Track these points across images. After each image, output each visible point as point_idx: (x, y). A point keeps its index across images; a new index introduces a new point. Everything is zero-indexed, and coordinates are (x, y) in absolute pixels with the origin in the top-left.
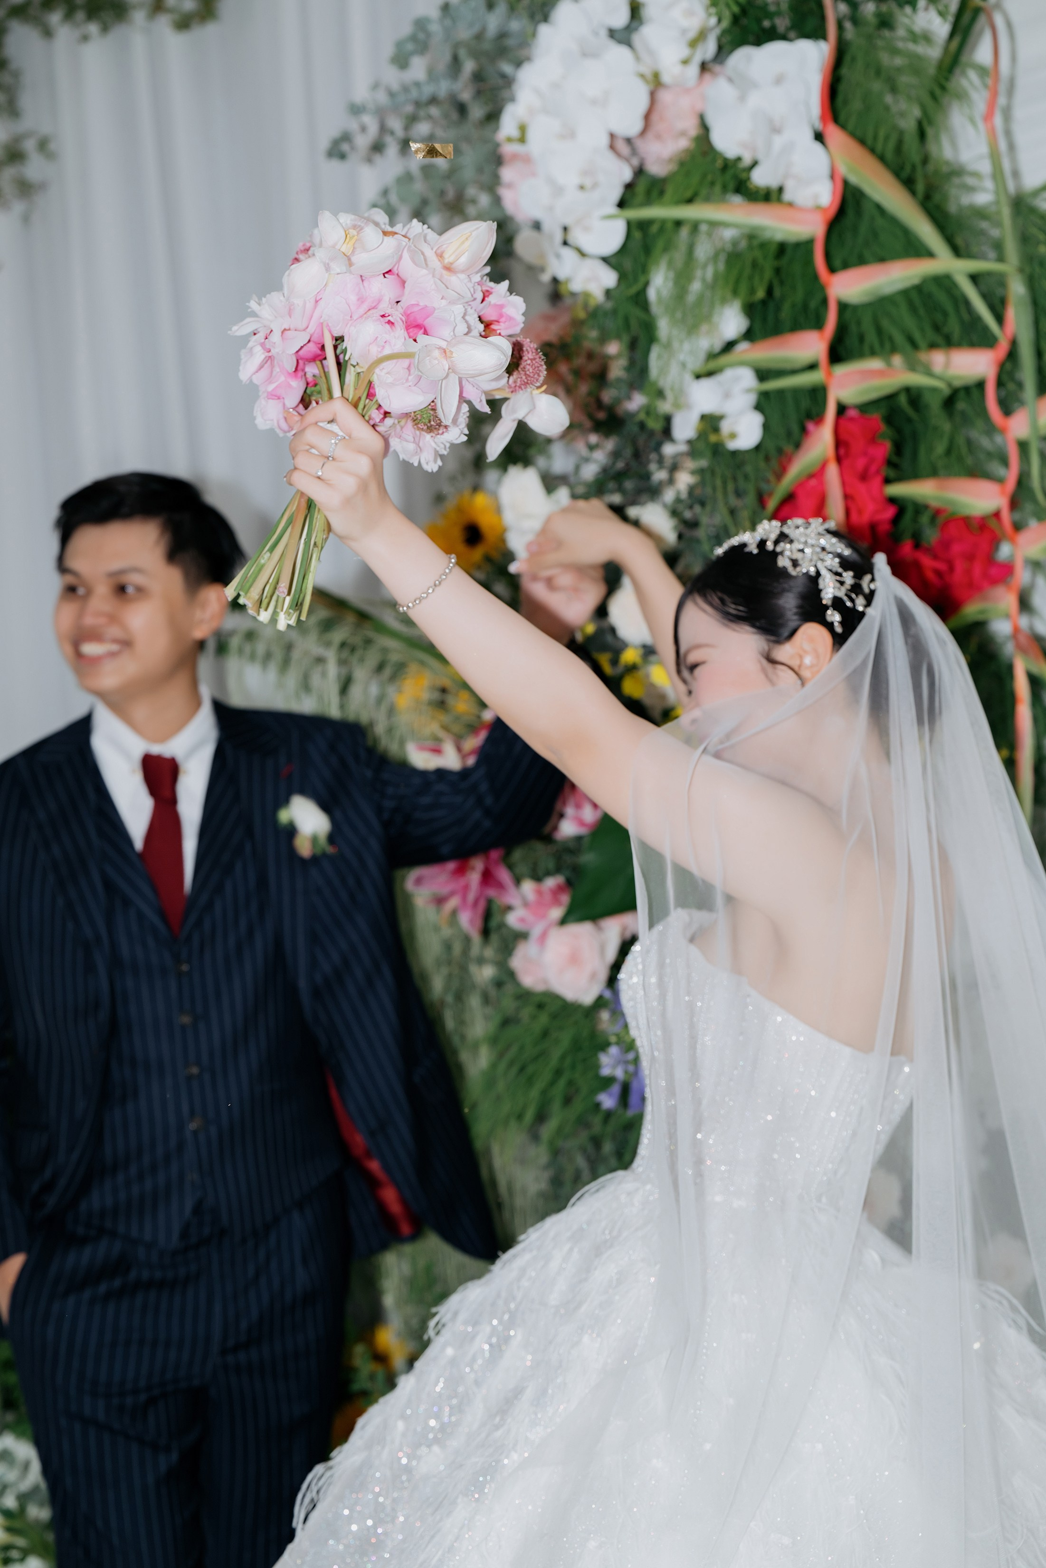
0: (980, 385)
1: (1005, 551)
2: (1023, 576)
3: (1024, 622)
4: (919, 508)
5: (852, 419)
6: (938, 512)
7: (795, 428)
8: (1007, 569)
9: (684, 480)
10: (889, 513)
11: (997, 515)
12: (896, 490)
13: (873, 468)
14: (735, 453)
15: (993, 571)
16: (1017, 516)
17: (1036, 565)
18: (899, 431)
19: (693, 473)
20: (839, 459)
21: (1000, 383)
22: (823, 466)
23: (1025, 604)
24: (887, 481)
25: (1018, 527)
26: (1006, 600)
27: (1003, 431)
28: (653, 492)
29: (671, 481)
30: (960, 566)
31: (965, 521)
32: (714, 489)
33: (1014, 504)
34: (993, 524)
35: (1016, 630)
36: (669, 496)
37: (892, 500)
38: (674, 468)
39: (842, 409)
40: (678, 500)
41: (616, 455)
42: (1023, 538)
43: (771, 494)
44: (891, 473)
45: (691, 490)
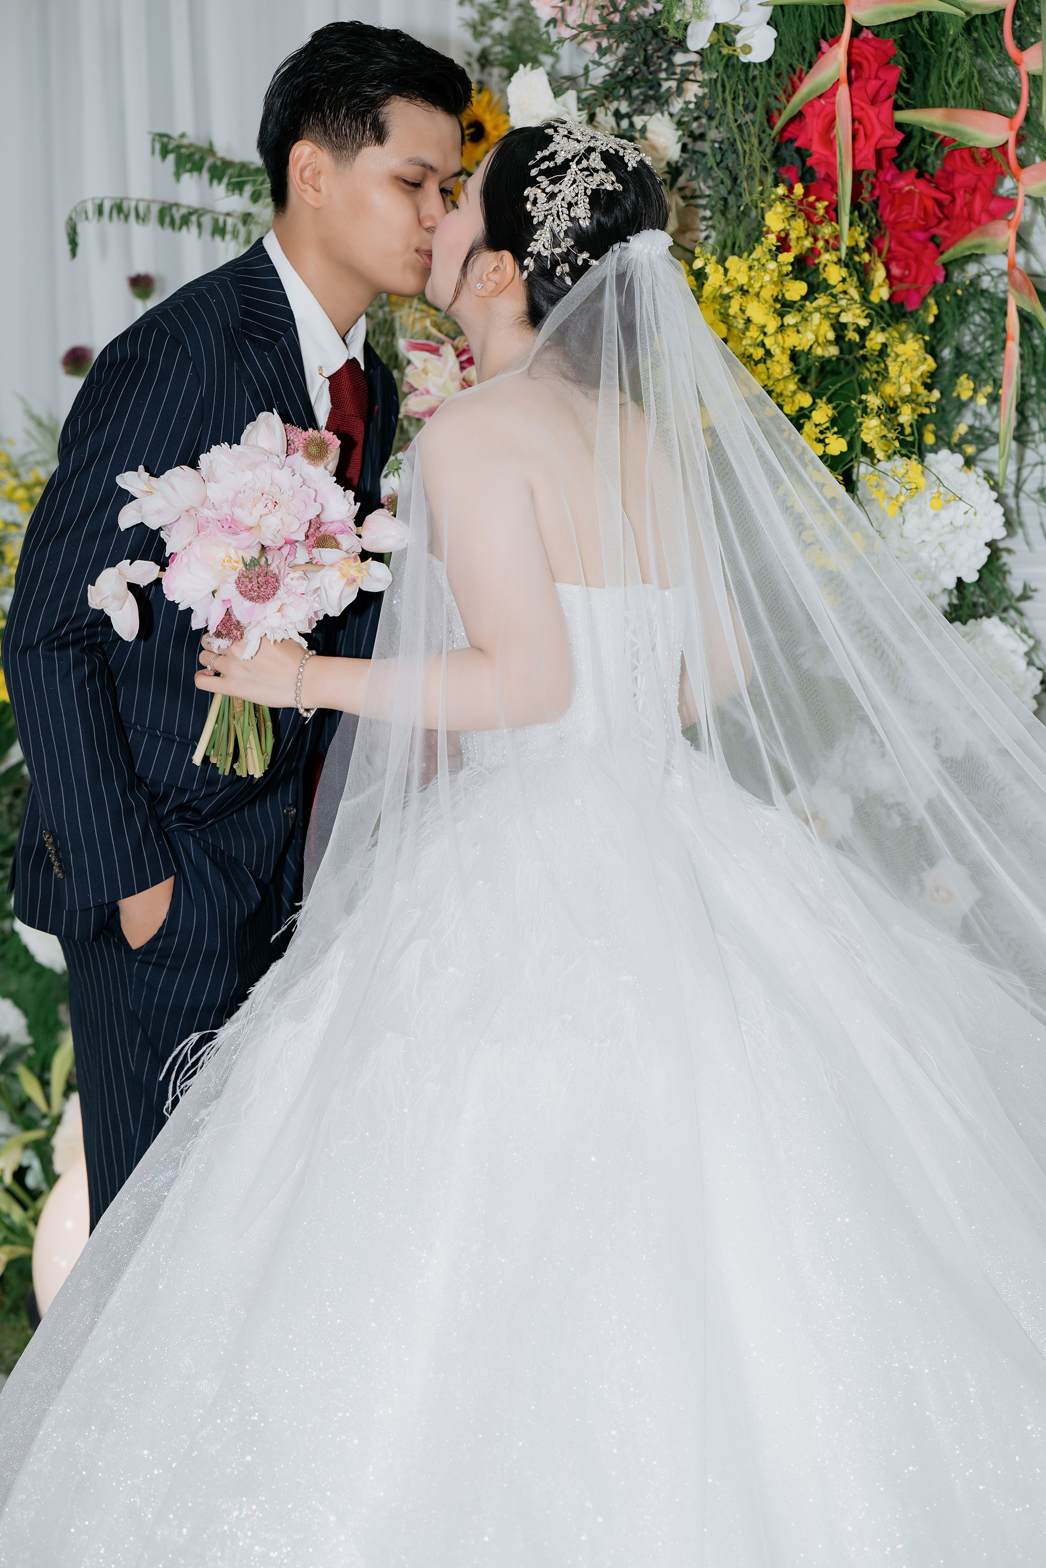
0: (998, 15)
1: (1008, 184)
2: (1024, 212)
3: (1020, 258)
4: (927, 136)
5: (866, 40)
6: (944, 142)
7: (809, 47)
8: (1009, 203)
9: (693, 91)
10: (896, 139)
11: (1003, 148)
12: (904, 116)
13: (883, 93)
14: (747, 66)
15: (994, 205)
16: (1022, 151)
17: (1037, 202)
18: (911, 56)
19: (702, 85)
20: (850, 83)
21: (1017, 15)
22: (836, 85)
23: (1022, 242)
24: (897, 107)
25: (1022, 164)
26: (1005, 235)
27: (1016, 64)
28: (661, 101)
29: (680, 91)
30: (961, 198)
31: (971, 151)
32: (724, 101)
33: (1020, 140)
34: (998, 156)
35: (1012, 265)
36: (677, 106)
37: (900, 126)
38: (684, 78)
39: (857, 29)
40: (686, 110)
41: (626, 60)
42: (1026, 175)
43: (780, 112)
44: (901, 98)
45: (700, 100)
